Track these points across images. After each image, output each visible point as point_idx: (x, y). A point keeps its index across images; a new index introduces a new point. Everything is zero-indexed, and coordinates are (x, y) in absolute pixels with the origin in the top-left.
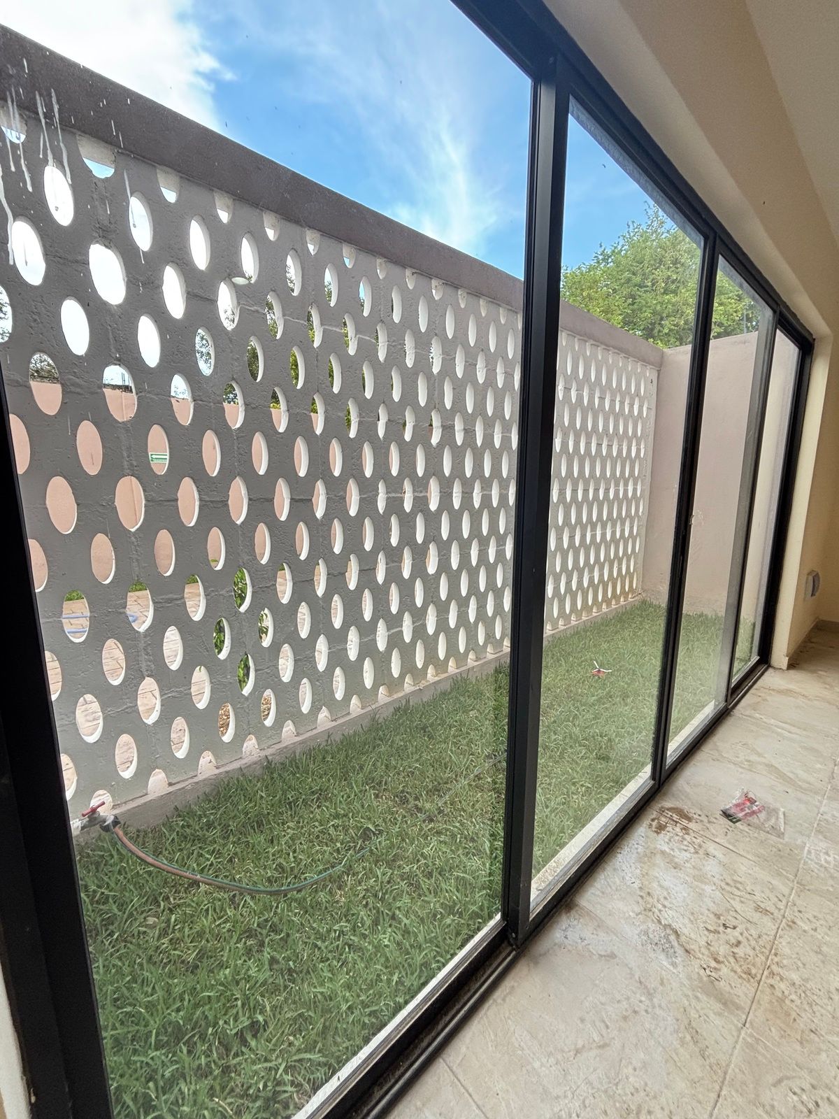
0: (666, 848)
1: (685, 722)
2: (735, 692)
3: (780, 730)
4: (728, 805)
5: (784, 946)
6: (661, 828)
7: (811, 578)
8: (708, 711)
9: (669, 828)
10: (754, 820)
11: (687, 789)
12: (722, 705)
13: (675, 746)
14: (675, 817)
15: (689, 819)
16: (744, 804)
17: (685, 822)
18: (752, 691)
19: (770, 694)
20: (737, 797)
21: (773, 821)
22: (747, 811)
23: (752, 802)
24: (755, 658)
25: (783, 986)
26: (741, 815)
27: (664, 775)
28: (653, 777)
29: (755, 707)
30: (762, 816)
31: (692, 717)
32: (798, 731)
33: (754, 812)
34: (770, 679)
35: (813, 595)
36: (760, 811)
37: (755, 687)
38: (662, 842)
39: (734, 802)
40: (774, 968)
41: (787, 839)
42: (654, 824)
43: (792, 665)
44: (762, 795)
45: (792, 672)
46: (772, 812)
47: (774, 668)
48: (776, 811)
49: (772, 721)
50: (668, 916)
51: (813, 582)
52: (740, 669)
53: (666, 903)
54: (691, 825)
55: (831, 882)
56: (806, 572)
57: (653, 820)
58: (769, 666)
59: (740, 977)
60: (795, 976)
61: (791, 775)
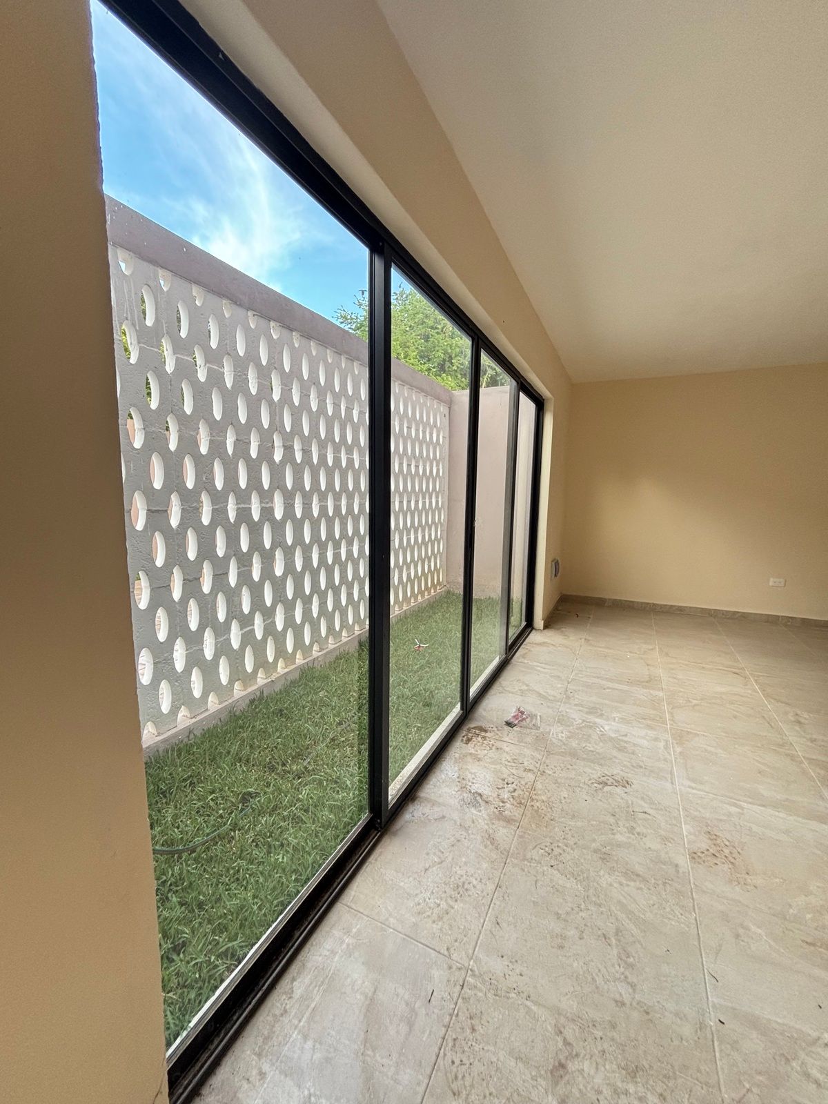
0: (473, 751)
1: (481, 672)
2: (512, 648)
3: (539, 668)
4: (509, 717)
5: (539, 786)
6: (469, 740)
7: (554, 563)
8: (496, 662)
9: (474, 739)
10: (524, 723)
11: (484, 713)
12: (504, 656)
13: (473, 690)
14: (477, 732)
15: (486, 731)
16: (518, 715)
17: (483, 734)
18: (523, 646)
19: (533, 647)
20: (513, 712)
21: (534, 721)
22: (520, 719)
23: (522, 713)
24: (524, 623)
25: (538, 804)
26: (516, 722)
27: (469, 707)
28: (462, 708)
29: (524, 656)
30: (528, 720)
31: (485, 668)
32: (549, 667)
33: (524, 719)
34: (534, 637)
35: (556, 575)
36: (527, 718)
37: (525, 643)
38: (470, 748)
39: (512, 715)
40: (534, 797)
41: (541, 730)
42: (465, 739)
43: (546, 627)
44: (528, 708)
45: (546, 631)
46: (532, 716)
47: (536, 629)
48: (536, 716)
49: (535, 664)
50: (475, 788)
51: (555, 567)
52: (513, 633)
53: (474, 781)
54: (488, 735)
55: (563, 747)
56: (551, 560)
57: (464, 737)
58: (533, 628)
59: (516, 806)
60: (544, 798)
61: (544, 694)
